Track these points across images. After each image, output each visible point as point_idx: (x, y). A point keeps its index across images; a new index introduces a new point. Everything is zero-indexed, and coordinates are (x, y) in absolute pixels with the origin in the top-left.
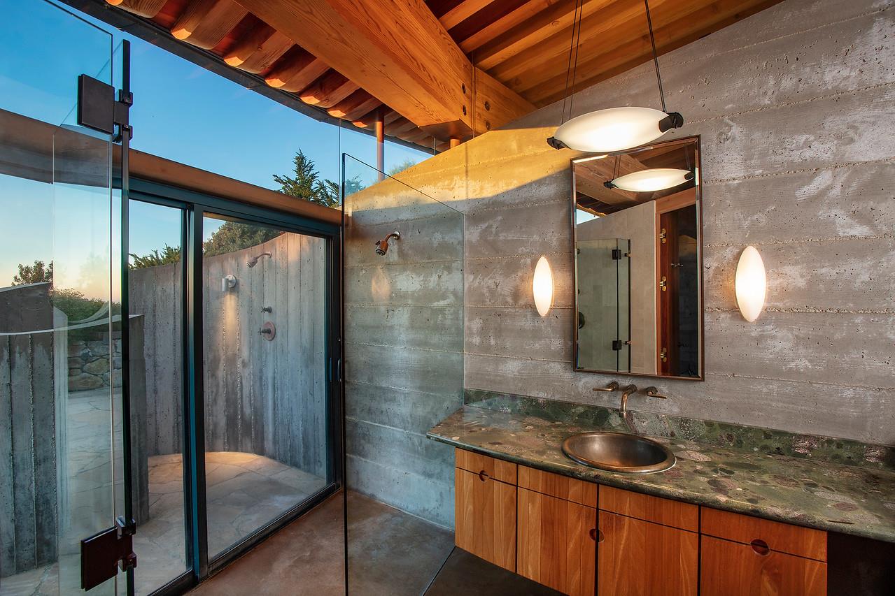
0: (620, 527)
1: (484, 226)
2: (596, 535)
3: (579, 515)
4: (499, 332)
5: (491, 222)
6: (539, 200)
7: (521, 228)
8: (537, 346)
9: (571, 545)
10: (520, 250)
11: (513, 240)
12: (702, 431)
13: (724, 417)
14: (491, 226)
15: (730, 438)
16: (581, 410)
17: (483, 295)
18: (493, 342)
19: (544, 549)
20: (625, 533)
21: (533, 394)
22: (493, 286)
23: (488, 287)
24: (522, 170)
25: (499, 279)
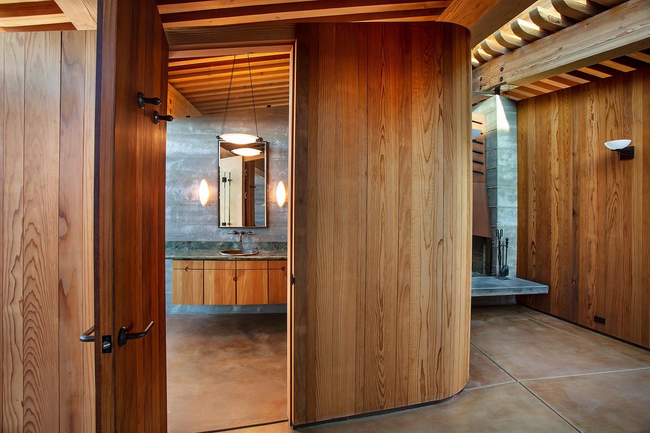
0: (244, 273)
1: (174, 163)
2: (235, 279)
3: (230, 274)
4: (181, 213)
5: (177, 162)
6: (203, 155)
7: (193, 166)
8: (201, 218)
9: (227, 286)
10: (193, 176)
11: (189, 171)
12: (266, 245)
13: (273, 240)
14: (177, 164)
15: (275, 246)
16: (221, 244)
17: (173, 195)
18: (178, 218)
19: (216, 291)
20: (246, 276)
21: (199, 240)
22: (178, 191)
23: (175, 192)
24: (194, 140)
25: (181, 188)
